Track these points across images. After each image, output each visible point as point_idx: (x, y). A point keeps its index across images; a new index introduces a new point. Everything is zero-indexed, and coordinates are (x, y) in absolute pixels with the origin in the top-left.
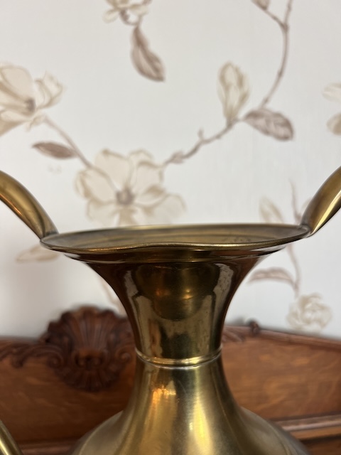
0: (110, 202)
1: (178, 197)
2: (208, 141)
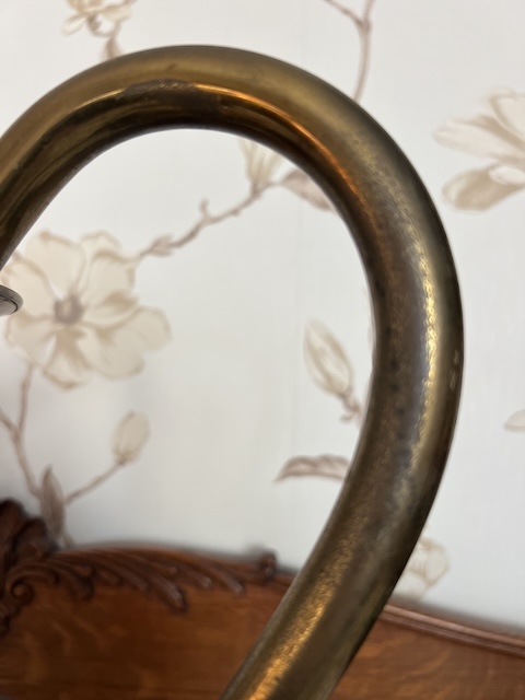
0: (43, 318)
1: (158, 313)
2: (216, 220)
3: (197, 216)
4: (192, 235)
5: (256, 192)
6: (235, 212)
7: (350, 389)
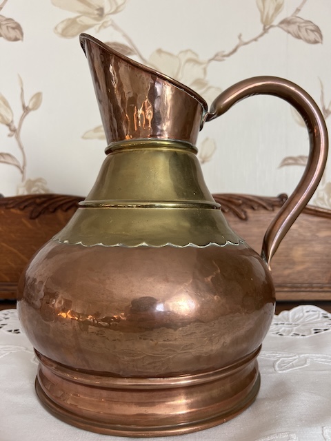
2: (246, 44)
3: (237, 42)
4: (235, 51)
5: (265, 30)
6: (255, 40)
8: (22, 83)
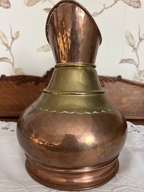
2: (107, 8)
3: (103, 7)
4: (102, 12)
5: (116, 2)
6: (111, 6)
7: (134, 45)
8: (11, 27)
